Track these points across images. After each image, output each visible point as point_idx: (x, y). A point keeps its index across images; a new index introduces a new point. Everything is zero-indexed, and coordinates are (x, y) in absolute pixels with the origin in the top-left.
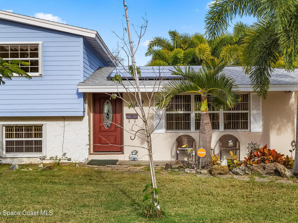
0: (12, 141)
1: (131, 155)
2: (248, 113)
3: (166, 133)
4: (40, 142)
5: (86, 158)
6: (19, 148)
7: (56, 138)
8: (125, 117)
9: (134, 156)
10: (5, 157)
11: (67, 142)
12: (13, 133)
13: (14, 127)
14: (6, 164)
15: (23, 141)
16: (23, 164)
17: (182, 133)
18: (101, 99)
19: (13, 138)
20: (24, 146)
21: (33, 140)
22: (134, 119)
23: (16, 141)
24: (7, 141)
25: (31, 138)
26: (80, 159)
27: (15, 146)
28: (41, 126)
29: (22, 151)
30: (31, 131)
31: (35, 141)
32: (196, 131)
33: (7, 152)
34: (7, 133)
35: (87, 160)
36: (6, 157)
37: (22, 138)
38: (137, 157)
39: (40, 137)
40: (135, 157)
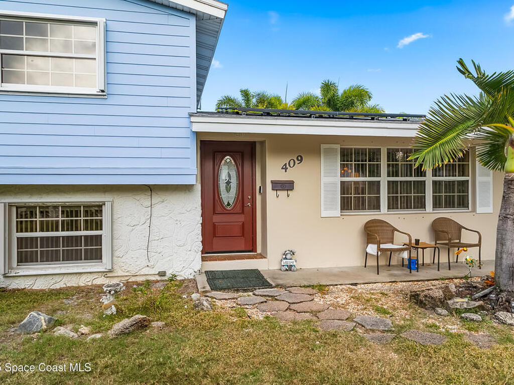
0: (32, 238)
1: (285, 261)
2: (468, 181)
3: (343, 217)
4: (98, 240)
5: (196, 270)
6: (50, 252)
7: (133, 230)
8: (269, 186)
9: (289, 262)
10: (14, 275)
11: (157, 238)
12: (36, 221)
13: (38, 208)
14: (18, 290)
15: (58, 238)
16: (58, 287)
17: (368, 216)
18: (216, 154)
19: (36, 231)
20: (61, 248)
21: (81, 236)
22: (285, 190)
23: (42, 238)
24: (20, 240)
25: (77, 230)
26: (185, 271)
27: (39, 249)
28: (100, 206)
29: (57, 259)
30: (77, 216)
31: (86, 237)
32: (389, 213)
33: (21, 262)
34: (21, 222)
35: (198, 273)
36: (17, 274)
37: (57, 230)
38: (295, 264)
39: (97, 229)
40: (291, 264)
